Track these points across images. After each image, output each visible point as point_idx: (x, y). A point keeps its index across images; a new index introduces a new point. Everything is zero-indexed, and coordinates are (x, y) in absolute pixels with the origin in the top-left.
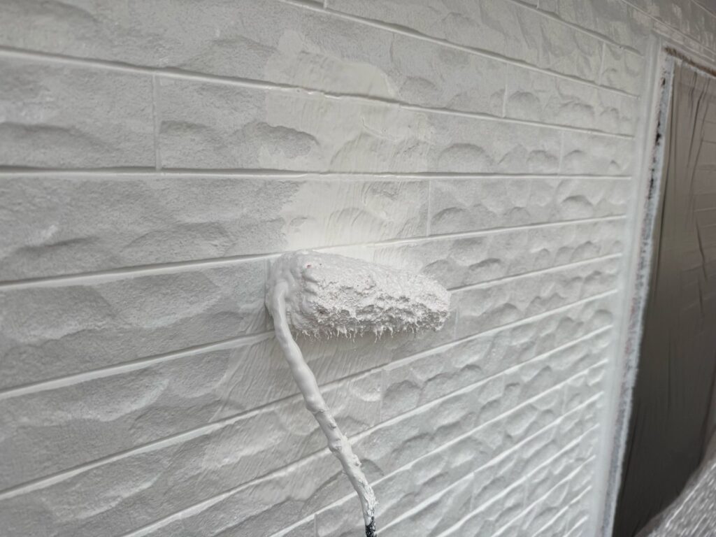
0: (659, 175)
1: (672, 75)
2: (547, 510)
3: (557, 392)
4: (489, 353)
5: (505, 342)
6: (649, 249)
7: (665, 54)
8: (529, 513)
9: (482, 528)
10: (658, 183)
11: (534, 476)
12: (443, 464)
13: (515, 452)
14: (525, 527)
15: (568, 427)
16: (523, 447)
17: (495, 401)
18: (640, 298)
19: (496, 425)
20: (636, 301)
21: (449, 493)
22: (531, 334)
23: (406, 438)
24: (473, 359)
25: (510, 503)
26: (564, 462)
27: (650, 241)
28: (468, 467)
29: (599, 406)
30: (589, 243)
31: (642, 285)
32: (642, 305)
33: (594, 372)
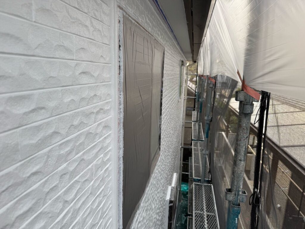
0: (122, 64)
1: (122, 19)
2: (93, 227)
3: (89, 169)
4: (46, 162)
5: (56, 153)
6: (122, 97)
10: (122, 68)
13: (71, 207)
15: (97, 184)
16: (75, 203)
17: (54, 187)
18: (121, 118)
19: (58, 198)
20: (119, 119)
26: (98, 201)
27: (122, 93)
29: (110, 169)
30: (95, 95)
31: (121, 112)
32: (122, 121)
33: (106, 155)
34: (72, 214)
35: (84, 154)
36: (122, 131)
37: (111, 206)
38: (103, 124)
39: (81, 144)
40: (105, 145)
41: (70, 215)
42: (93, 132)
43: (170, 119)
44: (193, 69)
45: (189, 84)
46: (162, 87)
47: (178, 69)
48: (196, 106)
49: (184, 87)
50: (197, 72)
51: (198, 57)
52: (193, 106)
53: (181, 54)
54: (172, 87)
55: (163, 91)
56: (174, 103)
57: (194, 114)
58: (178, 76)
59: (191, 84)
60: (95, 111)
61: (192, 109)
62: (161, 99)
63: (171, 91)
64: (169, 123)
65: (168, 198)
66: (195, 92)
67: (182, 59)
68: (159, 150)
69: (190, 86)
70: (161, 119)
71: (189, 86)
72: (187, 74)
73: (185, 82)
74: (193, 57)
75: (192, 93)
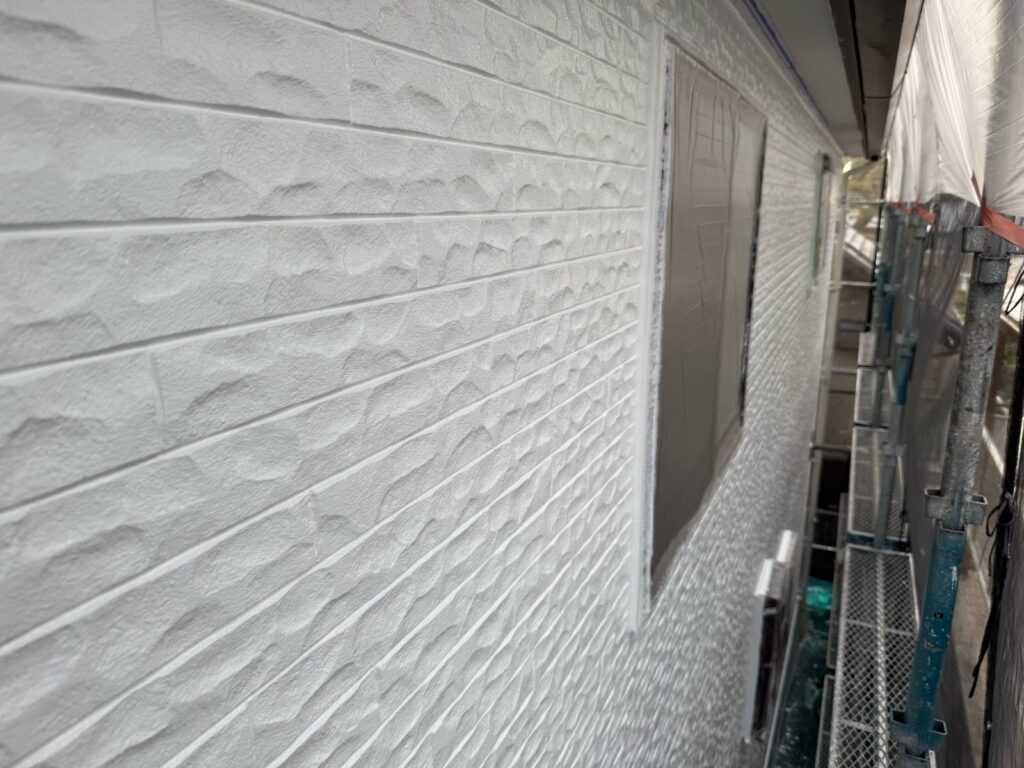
0: (668, 165)
1: (674, 63)
2: (603, 507)
3: (602, 382)
4: (557, 336)
5: (566, 326)
6: (663, 241)
7: (667, 42)
8: (590, 507)
9: (560, 514)
10: (668, 174)
11: (592, 468)
12: (531, 443)
13: (577, 440)
14: (589, 521)
15: (612, 422)
16: (582, 435)
17: (563, 385)
18: (659, 292)
19: (563, 409)
20: (656, 294)
21: (536, 472)
22: (584, 319)
23: (507, 411)
24: (547, 340)
25: (577, 492)
26: (612, 458)
27: (664, 234)
28: (547, 450)
29: (633, 403)
30: (618, 233)
31: (659, 278)
32: (661, 299)
33: (628, 367)
34: (579, 452)
35: (598, 346)
36: (659, 324)
37: (630, 490)
38: (625, 300)
39: (595, 323)
40: (628, 346)
41: (575, 452)
42: (612, 309)
43: (778, 342)
44: (867, 184)
45: (853, 239)
46: (756, 233)
47: (808, 185)
48: (875, 314)
49: (830, 248)
50: (883, 196)
51: (885, 141)
52: (863, 316)
53: (820, 133)
54: (788, 239)
55: (760, 248)
56: (791, 293)
57: (867, 343)
58: (809, 205)
59: (860, 238)
60: (617, 265)
61: (861, 327)
62: (752, 272)
63: (783, 251)
64: (772, 353)
65: (762, 589)
66: (870, 266)
67: (825, 150)
68: (739, 423)
69: (857, 245)
70: (748, 330)
71: (849, 246)
72: (843, 201)
73: (837, 230)
74: (865, 143)
75: (862, 269)
